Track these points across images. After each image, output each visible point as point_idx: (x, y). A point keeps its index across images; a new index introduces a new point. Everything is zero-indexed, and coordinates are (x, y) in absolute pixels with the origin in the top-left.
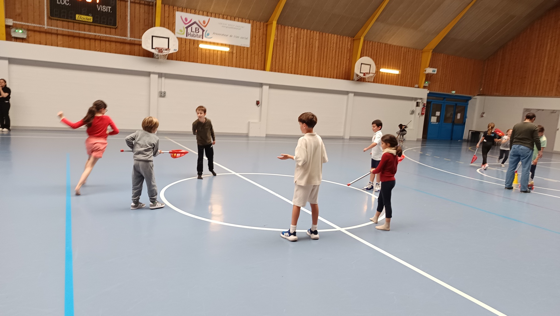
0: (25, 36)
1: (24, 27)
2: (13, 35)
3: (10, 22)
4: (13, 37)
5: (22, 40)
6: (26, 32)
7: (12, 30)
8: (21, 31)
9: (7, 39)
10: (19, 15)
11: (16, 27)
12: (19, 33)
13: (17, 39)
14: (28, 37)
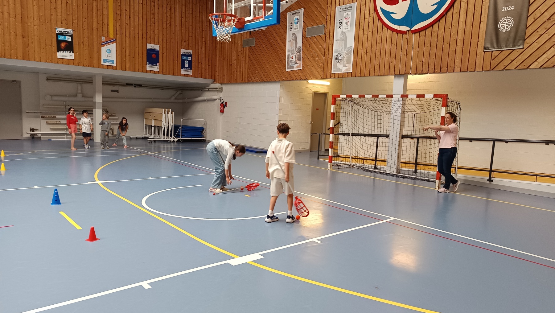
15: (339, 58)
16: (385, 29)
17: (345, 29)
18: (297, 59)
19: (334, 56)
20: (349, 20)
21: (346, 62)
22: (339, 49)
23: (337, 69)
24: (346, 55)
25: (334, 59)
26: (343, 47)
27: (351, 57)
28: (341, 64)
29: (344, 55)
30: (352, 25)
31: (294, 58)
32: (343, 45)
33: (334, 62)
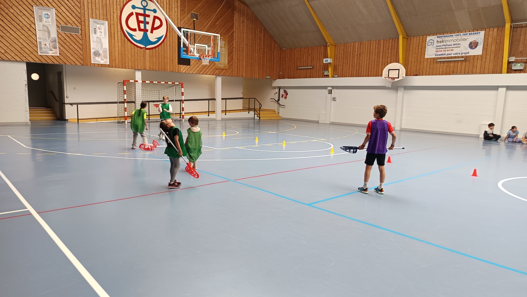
0: (522, 68)
1: (523, 61)
2: (513, 68)
3: (512, 59)
4: (513, 70)
5: (520, 71)
6: (524, 64)
7: (513, 65)
8: (519, 65)
9: (508, 72)
10: (521, 52)
11: (516, 62)
12: (518, 66)
13: (516, 71)
14: (525, 68)
15: (97, 54)
16: (129, 43)
17: (100, 35)
18: (53, 47)
19: (93, 52)
20: (103, 31)
21: (103, 57)
22: (97, 48)
23: (96, 61)
24: (103, 52)
25: (93, 54)
26: (100, 47)
27: (107, 55)
28: (99, 58)
29: (101, 52)
30: (105, 34)
31: (48, 45)
32: (100, 46)
33: (93, 55)
